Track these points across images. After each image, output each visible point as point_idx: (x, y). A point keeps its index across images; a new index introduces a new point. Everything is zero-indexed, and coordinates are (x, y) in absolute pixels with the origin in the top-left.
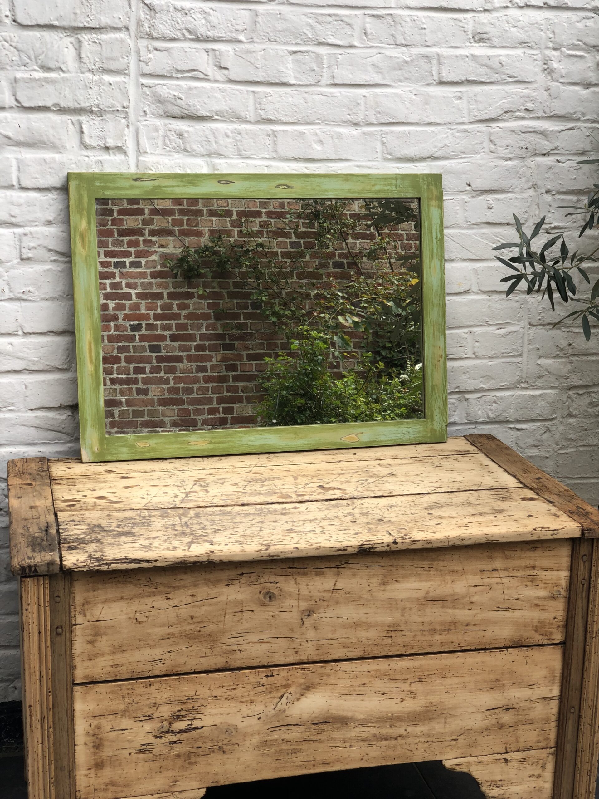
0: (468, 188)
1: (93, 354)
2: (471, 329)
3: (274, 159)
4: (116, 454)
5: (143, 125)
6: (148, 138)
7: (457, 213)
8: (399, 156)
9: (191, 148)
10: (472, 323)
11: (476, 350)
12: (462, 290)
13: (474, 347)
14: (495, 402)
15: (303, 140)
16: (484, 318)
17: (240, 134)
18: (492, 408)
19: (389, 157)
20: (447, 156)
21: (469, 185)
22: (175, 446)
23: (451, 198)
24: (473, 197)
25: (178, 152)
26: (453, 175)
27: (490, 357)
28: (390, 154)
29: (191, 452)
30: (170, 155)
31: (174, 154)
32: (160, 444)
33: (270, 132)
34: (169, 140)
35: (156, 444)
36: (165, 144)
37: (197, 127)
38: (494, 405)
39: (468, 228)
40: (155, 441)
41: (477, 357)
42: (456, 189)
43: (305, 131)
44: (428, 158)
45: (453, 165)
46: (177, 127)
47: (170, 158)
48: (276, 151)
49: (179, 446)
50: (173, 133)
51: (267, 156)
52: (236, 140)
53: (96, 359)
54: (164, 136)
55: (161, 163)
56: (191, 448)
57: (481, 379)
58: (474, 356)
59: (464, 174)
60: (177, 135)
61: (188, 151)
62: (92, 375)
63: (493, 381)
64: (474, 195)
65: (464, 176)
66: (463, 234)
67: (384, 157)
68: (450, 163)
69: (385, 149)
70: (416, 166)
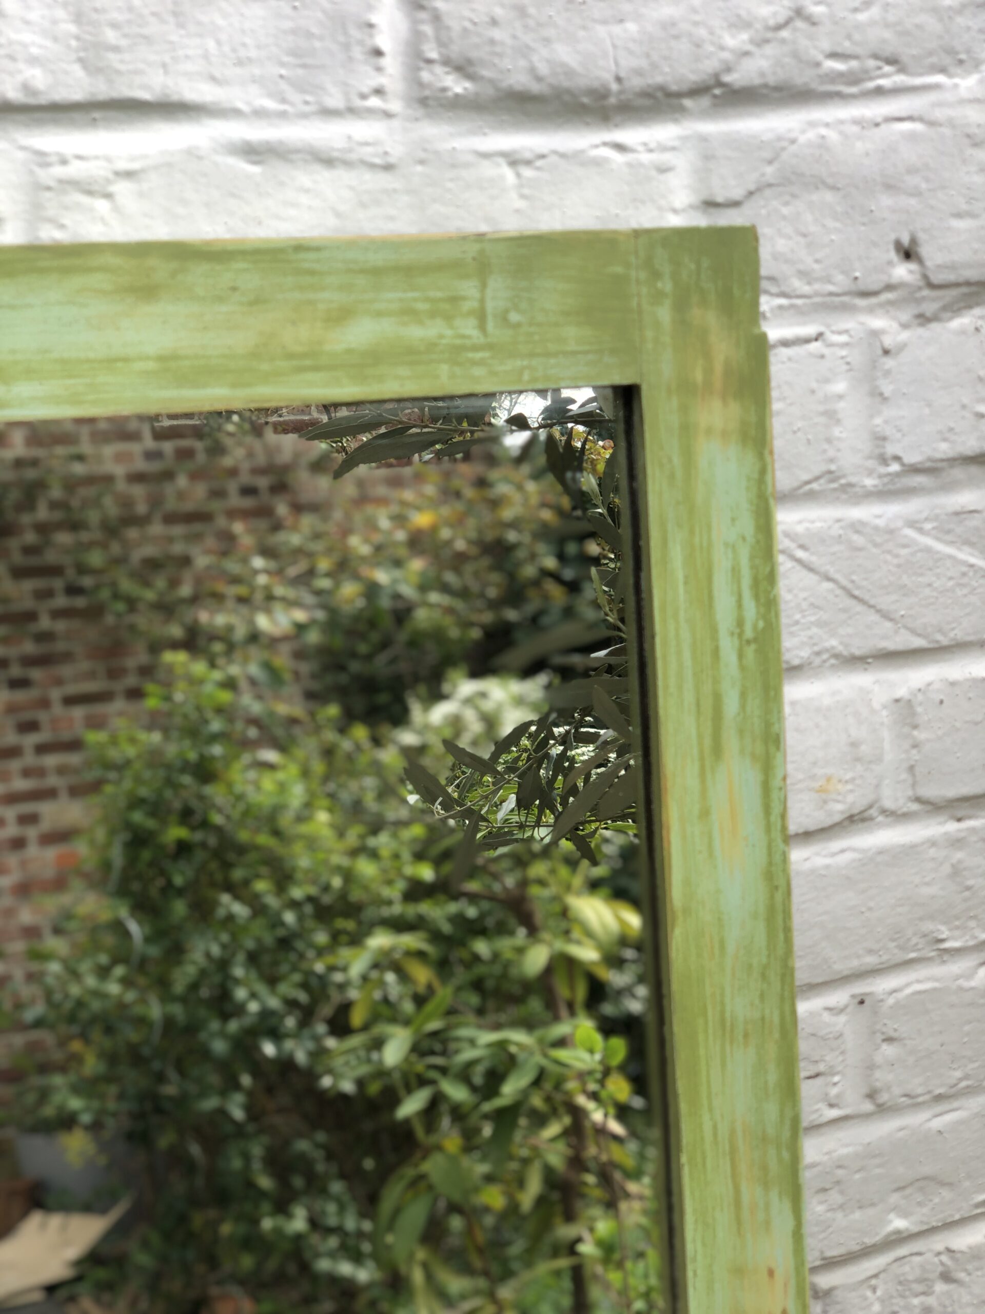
0: (903, 271)
2: (860, 988)
7: (832, 416)
8: (520, 80)
10: (871, 960)
11: (882, 1077)
12: (838, 810)
13: (871, 1067)
14: (946, 1277)
16: (928, 926)
18: (931, 1301)
19: (458, 86)
20: (803, 76)
21: (908, 254)
23: (809, 330)
24: (923, 319)
26: (829, 196)
27: (939, 1098)
28: (463, 68)
38: (940, 1287)
39: (884, 494)
41: (883, 1110)
42: (841, 282)
44: (697, 91)
45: (833, 136)
57: (895, 1198)
58: (868, 1107)
59: (890, 187)
63: (946, 1193)
64: (929, 308)
65: (886, 201)
66: (857, 527)
67: (421, 85)
68: (812, 124)
69: (428, 29)
70: (620, 147)
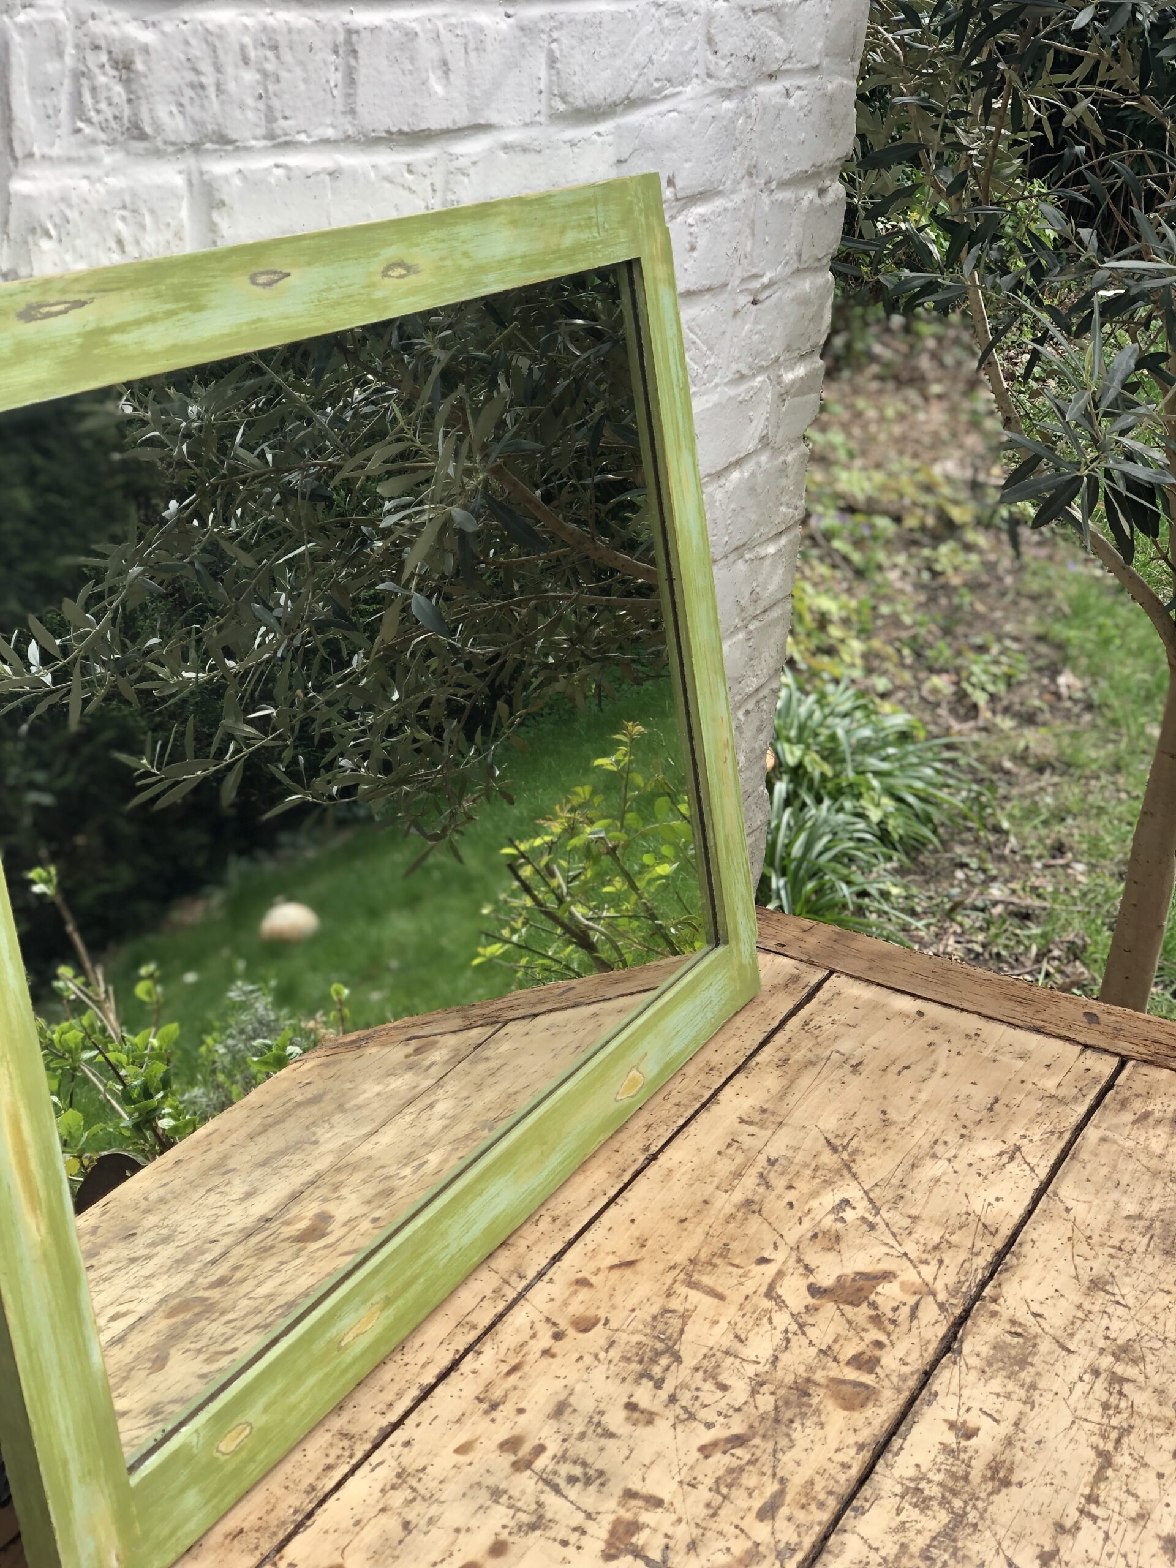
1: (34, 1165)
3: (347, 140)
4: (173, 1533)
5: (23, 28)
6: (33, 89)
8: (580, 103)
9: (154, 122)
15: (412, 60)
17: (275, 48)
19: (562, 107)
20: (648, 92)
22: (312, 1380)
24: (672, 219)
25: (112, 143)
28: (563, 99)
29: (350, 1375)
30: (92, 160)
31: (101, 150)
32: (273, 1403)
33: (341, 38)
34: (94, 90)
35: (265, 1410)
36: (78, 111)
37: (168, 27)
40: (262, 1402)
43: (417, 27)
44: (622, 103)
46: (114, 31)
47: (94, 172)
48: (352, 112)
49: (320, 1374)
50: (104, 58)
51: (330, 133)
52: (265, 74)
53: (47, 1181)
54: (79, 75)
55: (75, 200)
56: (348, 1356)
60: (116, 64)
61: (143, 136)
62: (45, 1255)
67: (551, 107)
68: (648, 116)
69: (554, 78)
70: (599, 134)
